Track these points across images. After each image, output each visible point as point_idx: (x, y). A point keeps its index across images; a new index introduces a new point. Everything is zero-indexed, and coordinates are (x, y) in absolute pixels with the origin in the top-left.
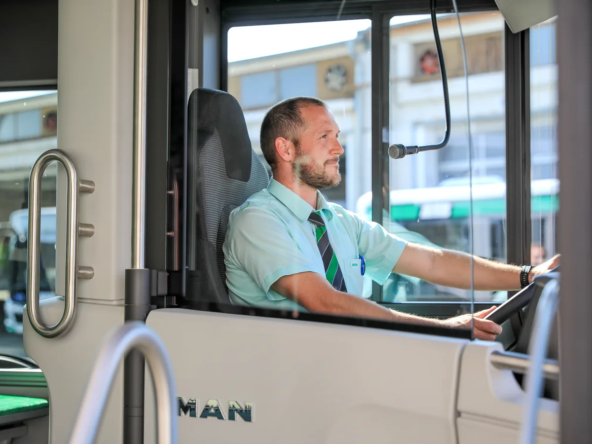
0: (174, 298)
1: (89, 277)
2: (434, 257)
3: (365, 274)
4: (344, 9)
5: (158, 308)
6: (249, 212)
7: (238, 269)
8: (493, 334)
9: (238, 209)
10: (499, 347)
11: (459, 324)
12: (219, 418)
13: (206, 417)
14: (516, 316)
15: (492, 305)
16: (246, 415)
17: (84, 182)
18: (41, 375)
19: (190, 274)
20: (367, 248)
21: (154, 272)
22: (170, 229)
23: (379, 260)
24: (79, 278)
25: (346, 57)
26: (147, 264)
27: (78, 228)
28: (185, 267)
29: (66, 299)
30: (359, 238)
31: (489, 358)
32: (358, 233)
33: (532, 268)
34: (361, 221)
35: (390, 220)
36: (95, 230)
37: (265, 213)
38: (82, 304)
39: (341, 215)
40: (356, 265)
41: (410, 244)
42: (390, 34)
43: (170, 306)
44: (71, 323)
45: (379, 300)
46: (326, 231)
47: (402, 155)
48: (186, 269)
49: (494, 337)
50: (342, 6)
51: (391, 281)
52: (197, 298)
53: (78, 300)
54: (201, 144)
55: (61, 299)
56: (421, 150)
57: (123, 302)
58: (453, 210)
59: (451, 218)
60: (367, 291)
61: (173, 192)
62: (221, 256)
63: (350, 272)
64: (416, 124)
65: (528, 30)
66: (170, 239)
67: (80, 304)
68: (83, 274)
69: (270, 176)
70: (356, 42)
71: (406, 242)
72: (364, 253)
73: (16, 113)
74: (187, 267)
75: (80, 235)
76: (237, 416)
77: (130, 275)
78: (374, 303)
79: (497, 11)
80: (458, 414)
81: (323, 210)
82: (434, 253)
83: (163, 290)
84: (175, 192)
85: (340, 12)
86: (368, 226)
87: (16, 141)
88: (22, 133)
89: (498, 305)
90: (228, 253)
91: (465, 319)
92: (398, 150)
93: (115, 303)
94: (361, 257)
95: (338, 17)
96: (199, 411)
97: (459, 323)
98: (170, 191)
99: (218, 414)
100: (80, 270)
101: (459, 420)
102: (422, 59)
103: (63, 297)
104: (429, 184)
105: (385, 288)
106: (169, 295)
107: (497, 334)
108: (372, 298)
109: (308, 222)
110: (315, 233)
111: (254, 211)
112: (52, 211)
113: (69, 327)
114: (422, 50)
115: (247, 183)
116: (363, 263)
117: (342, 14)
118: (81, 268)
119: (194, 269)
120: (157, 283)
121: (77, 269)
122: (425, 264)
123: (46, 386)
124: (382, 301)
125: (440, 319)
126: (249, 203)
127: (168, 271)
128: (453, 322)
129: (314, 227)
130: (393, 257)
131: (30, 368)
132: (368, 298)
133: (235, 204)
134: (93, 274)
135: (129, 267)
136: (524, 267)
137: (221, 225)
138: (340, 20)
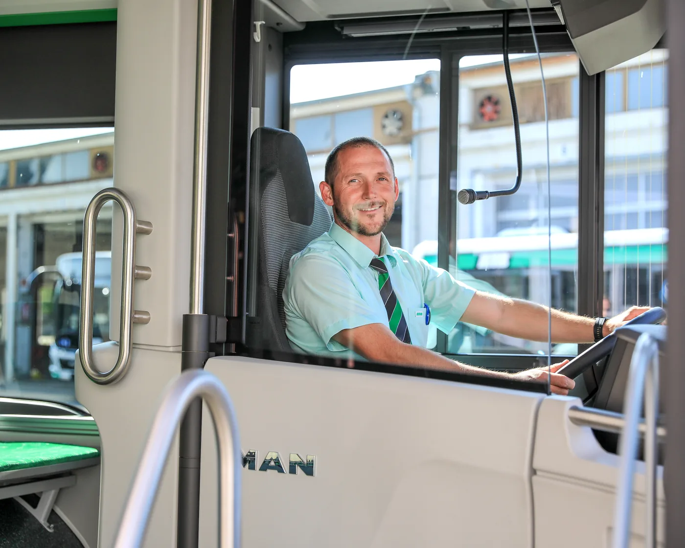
0: (233, 346)
1: (146, 322)
2: (504, 306)
3: (430, 323)
4: (411, 47)
5: (217, 355)
6: (310, 259)
7: (297, 317)
8: (566, 388)
9: (299, 254)
10: (577, 402)
11: (530, 379)
12: (279, 472)
13: (265, 470)
14: (589, 370)
15: (564, 358)
16: (308, 469)
17: (141, 222)
18: (94, 423)
19: (250, 321)
20: (433, 298)
21: (213, 317)
22: (230, 273)
23: (446, 309)
24: (134, 322)
25: (404, 102)
26: (206, 309)
27: (135, 271)
28: (245, 313)
29: (120, 344)
30: (425, 285)
31: (567, 413)
32: (425, 280)
33: (606, 320)
34: (427, 267)
35: (457, 268)
36: (152, 273)
37: (328, 260)
38: (139, 350)
39: (406, 261)
40: (421, 314)
41: (479, 293)
42: (459, 74)
43: (229, 354)
44: (126, 370)
45: (444, 352)
46: (389, 278)
47: (471, 201)
48: (247, 315)
49: (567, 391)
50: (409, 45)
51: (456, 330)
52: (257, 346)
53: (133, 346)
54: (263, 185)
55: (115, 344)
56: (491, 196)
57: (180, 349)
58: (510, 260)
59: (509, 268)
60: (431, 342)
61: (233, 235)
62: (280, 304)
63: (415, 322)
64: (475, 172)
65: (604, 72)
66: (230, 283)
67: (134, 349)
68: (138, 318)
69: (332, 220)
70: (414, 86)
71: (475, 290)
72: (430, 302)
73: (64, 154)
74: (248, 313)
75: (136, 278)
76: (298, 469)
77: (187, 320)
78: (438, 354)
79: (573, 52)
80: (533, 472)
81: (388, 256)
82: (503, 302)
83: (222, 336)
84: (235, 235)
85: (406, 51)
86: (435, 273)
87: (64, 182)
88: (70, 175)
89: (570, 358)
90: (288, 301)
91: (537, 373)
92: (468, 195)
93: (171, 349)
94: (426, 306)
95: (405, 56)
96: (258, 463)
97: (530, 377)
98: (230, 233)
99: (278, 467)
100: (135, 314)
101: (535, 478)
102: (482, 105)
103: (118, 342)
104: (486, 234)
105: (450, 338)
106: (228, 341)
107: (570, 389)
108: (436, 349)
109: (370, 269)
110: (378, 280)
111: (314, 257)
112: (108, 254)
113: (123, 374)
114: (482, 96)
115: (310, 227)
116: (428, 312)
117: (408, 54)
118: (137, 312)
119: (254, 316)
120: (216, 329)
121: (133, 313)
122: (494, 314)
123: (98, 435)
124: (447, 352)
125: (510, 372)
126: (310, 249)
127: (227, 317)
128: (523, 375)
129: (376, 274)
130: (461, 305)
131: (80, 415)
132: (432, 350)
133: (297, 249)
134: (149, 319)
135: (188, 313)
136: (598, 319)
137: (282, 270)
138: (407, 59)
